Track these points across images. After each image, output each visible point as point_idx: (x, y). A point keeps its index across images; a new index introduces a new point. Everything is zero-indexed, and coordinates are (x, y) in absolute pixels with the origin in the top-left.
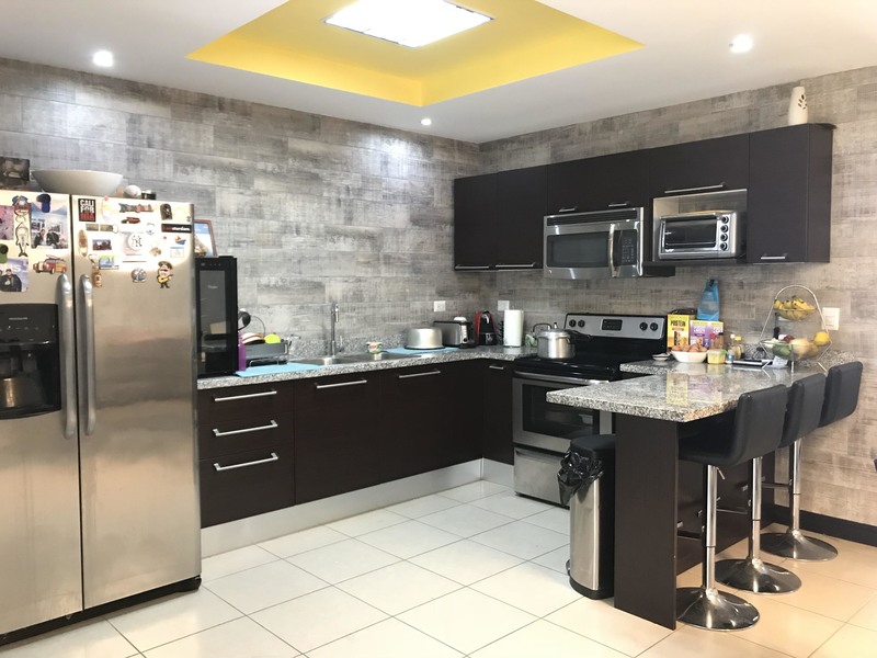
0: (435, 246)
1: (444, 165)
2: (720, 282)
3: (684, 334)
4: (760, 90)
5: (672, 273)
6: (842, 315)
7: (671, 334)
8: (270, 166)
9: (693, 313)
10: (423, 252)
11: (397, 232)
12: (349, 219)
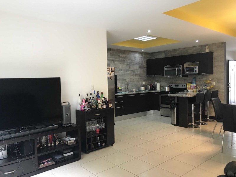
0: (143, 72)
1: (145, 57)
2: (196, 78)
3: (190, 87)
4: (201, 45)
5: (187, 76)
6: (215, 83)
7: (187, 87)
8: (118, 59)
9: (191, 83)
10: (141, 73)
11: (137, 70)
12: (129, 68)
